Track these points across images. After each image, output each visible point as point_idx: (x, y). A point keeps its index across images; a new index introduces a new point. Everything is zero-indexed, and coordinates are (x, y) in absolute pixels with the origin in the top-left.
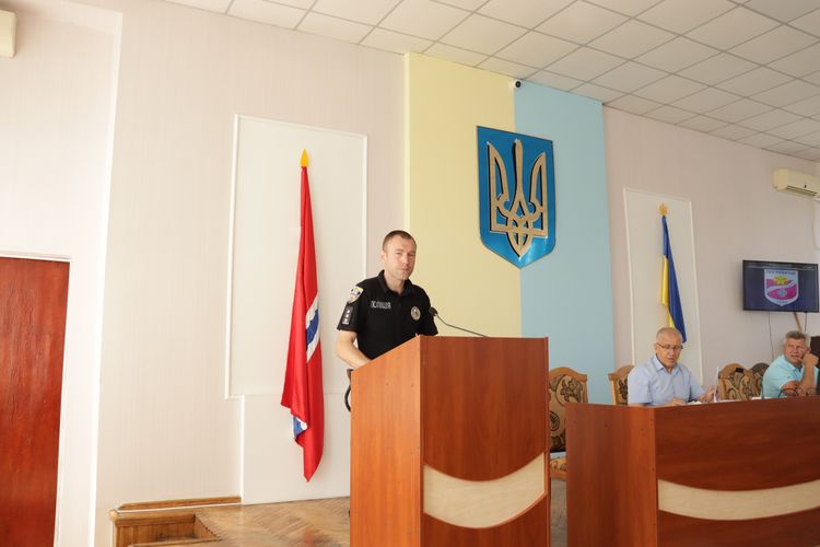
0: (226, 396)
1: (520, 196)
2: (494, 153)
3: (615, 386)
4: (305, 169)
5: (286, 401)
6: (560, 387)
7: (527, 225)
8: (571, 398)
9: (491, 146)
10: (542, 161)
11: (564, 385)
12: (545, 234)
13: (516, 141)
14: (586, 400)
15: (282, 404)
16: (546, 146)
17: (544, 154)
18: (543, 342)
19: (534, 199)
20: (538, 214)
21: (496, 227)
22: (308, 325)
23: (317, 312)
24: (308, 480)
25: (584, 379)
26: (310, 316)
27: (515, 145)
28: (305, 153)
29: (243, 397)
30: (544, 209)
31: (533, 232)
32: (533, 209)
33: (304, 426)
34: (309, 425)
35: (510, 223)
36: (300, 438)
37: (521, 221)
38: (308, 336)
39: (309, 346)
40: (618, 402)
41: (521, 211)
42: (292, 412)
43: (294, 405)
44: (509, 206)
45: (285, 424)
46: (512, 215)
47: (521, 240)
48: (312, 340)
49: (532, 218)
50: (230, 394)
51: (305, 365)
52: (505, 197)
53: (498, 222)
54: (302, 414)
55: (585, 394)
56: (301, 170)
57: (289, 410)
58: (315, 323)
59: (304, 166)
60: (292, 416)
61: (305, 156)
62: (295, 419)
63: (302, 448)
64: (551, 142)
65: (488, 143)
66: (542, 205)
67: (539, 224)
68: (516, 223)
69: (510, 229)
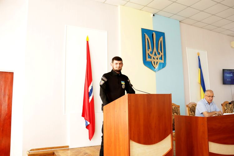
1: (155, 50)
2: (147, 36)
3: (188, 109)
4: (88, 42)
5: (83, 115)
7: (157, 59)
8: (175, 113)
9: (146, 35)
10: (161, 39)
12: (163, 61)
13: (154, 33)
14: (180, 114)
16: (163, 34)
17: (162, 37)
18: (170, 96)
19: (159, 51)
20: (160, 55)
21: (148, 59)
22: (89, 91)
23: (92, 87)
24: (90, 140)
25: (179, 107)
26: (90, 88)
27: (153, 34)
30: (162, 54)
31: (159, 61)
32: (159, 54)
33: (89, 123)
34: (90, 123)
35: (152, 58)
36: (87, 127)
37: (155, 57)
38: (89, 94)
39: (90, 98)
40: (189, 114)
41: (155, 55)
42: (85, 119)
43: (85, 116)
44: (152, 53)
45: (83, 122)
46: (153, 56)
48: (90, 96)
49: (159, 56)
50: (65, 113)
51: (89, 104)
52: (150, 50)
53: (148, 58)
54: (88, 119)
55: (179, 112)
56: (86, 42)
57: (84, 118)
58: (92, 90)
59: (87, 40)
60: (85, 120)
61: (88, 37)
62: (86, 121)
63: (88, 130)
64: (164, 33)
65: (145, 33)
66: (162, 52)
67: (161, 58)
68: (154, 58)
69: (152, 60)
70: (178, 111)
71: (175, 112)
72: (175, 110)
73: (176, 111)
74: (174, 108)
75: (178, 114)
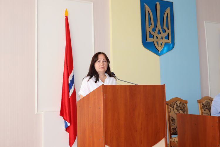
0: (36, 113)
1: (159, 26)
3: (200, 106)
4: (67, 17)
5: (62, 114)
7: (162, 38)
8: (180, 111)
9: (147, 6)
10: (168, 11)
12: (169, 41)
14: (187, 112)
15: (60, 115)
16: (170, 5)
17: (169, 8)
18: (163, 87)
19: (165, 27)
20: (167, 33)
21: (149, 39)
22: (69, 82)
23: (73, 76)
25: (186, 102)
26: (70, 78)
27: (156, 4)
28: (66, 10)
29: (43, 113)
30: (169, 31)
31: (164, 41)
32: (164, 31)
33: (69, 124)
34: (71, 124)
35: (155, 37)
36: (67, 129)
37: (159, 36)
38: (69, 86)
39: (70, 91)
40: (202, 113)
41: (159, 32)
43: (65, 115)
44: (154, 30)
45: (61, 123)
46: (155, 34)
47: (160, 44)
48: (71, 88)
49: (164, 35)
50: (37, 112)
51: (69, 99)
52: (153, 26)
53: (150, 37)
54: (68, 119)
55: (187, 109)
56: (65, 17)
57: (62, 117)
58: (73, 81)
59: (66, 15)
60: (64, 120)
61: (66, 12)
62: (65, 121)
63: (68, 133)
64: (172, 3)
65: (145, 4)
66: (168, 30)
67: (167, 37)
68: (157, 38)
69: (155, 40)
70: (185, 108)
71: (181, 110)
72: (180, 106)
73: (182, 108)
74: (179, 104)
75: (185, 113)
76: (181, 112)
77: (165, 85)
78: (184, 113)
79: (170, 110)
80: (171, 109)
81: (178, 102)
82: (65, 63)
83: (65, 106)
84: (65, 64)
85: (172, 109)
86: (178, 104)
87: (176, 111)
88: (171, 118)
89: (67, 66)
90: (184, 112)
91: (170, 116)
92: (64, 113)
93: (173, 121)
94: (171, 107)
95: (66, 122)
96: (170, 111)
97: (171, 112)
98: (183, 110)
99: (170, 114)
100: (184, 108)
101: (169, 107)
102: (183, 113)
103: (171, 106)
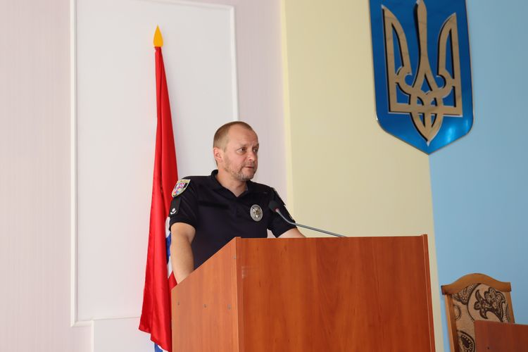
0: (72, 323)
1: (425, 67)
2: (390, 18)
4: (159, 51)
5: (145, 326)
6: (473, 300)
7: (435, 103)
8: (489, 314)
9: (388, 13)
10: (451, 24)
11: (478, 296)
12: (458, 111)
13: (418, 2)
14: (511, 318)
15: (140, 328)
17: (455, 14)
19: (443, 71)
20: (448, 88)
21: (397, 107)
22: (168, 233)
25: (507, 288)
27: (416, 6)
28: (158, 29)
29: (92, 322)
30: (457, 82)
32: (442, 82)
35: (414, 100)
37: (428, 99)
38: (167, 246)
41: (427, 87)
42: (153, 339)
43: (154, 329)
44: (410, 80)
46: (415, 91)
47: (428, 119)
49: (441, 93)
50: (76, 320)
51: (166, 281)
52: (407, 69)
53: (398, 101)
54: (164, 339)
55: (509, 307)
56: (155, 51)
57: (149, 335)
59: (158, 46)
60: (153, 343)
61: (158, 35)
62: (156, 346)
65: (383, 7)
66: (453, 77)
67: (451, 100)
68: (421, 101)
69: (414, 108)
70: (504, 306)
71: (492, 310)
72: (489, 299)
73: (495, 305)
74: (485, 293)
75: (505, 319)
76: (492, 317)
77: (426, 236)
78: (501, 319)
79: (456, 310)
80: (459, 308)
81: (483, 289)
82: (154, 178)
83: (156, 302)
84: (156, 183)
85: (463, 307)
86: (482, 295)
87: (476, 315)
88: (460, 334)
89: (161, 188)
90: (500, 316)
91: (459, 328)
92: (154, 324)
93: (466, 344)
94: (459, 304)
95: (160, 347)
96: (457, 314)
97: (460, 316)
98: (497, 310)
99: (458, 323)
100: (500, 306)
101: (455, 302)
102: (498, 320)
103: (459, 300)
